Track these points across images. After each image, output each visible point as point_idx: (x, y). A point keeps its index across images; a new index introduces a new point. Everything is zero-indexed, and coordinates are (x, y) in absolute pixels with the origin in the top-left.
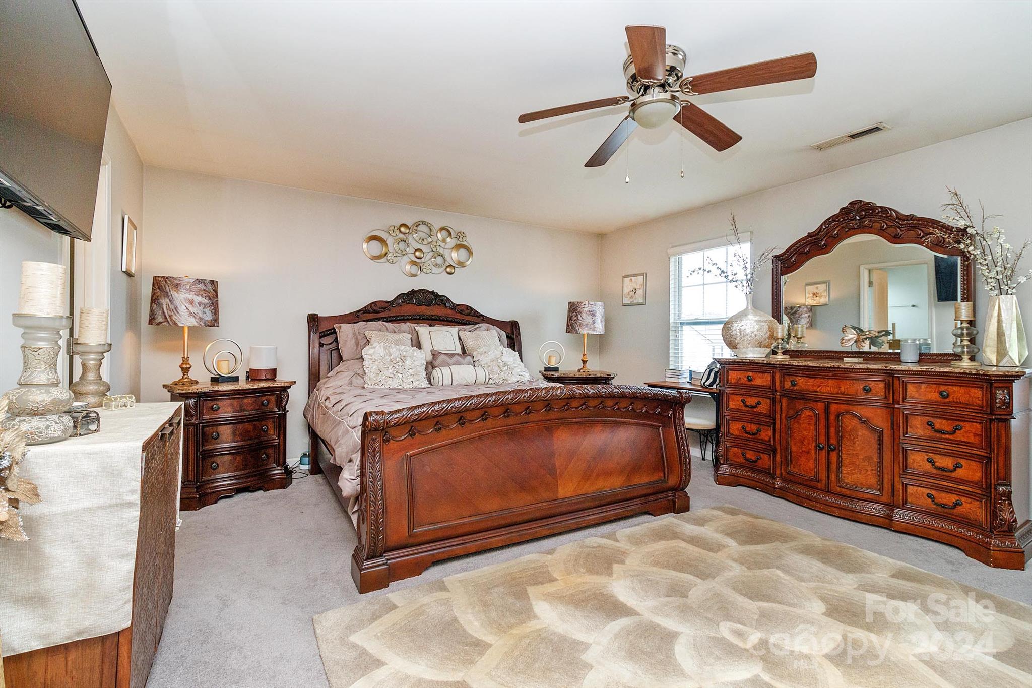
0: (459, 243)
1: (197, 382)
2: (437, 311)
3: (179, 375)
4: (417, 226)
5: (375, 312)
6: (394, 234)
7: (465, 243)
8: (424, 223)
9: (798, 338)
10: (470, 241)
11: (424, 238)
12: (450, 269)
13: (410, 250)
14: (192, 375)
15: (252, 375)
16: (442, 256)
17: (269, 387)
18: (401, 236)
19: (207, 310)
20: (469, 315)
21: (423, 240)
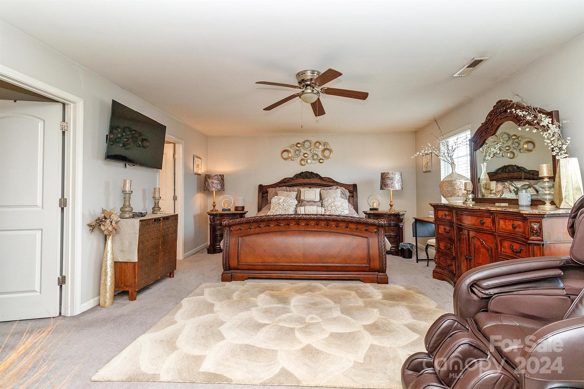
0: (325, 148)
1: (217, 211)
2: (313, 181)
3: (212, 208)
4: (304, 143)
5: (285, 183)
6: (293, 148)
7: (328, 147)
8: (307, 141)
9: (491, 190)
10: (331, 146)
11: (307, 147)
12: (320, 161)
13: (302, 154)
14: (216, 208)
15: (236, 208)
16: (317, 155)
17: (237, 213)
18: (297, 148)
19: (219, 185)
20: (329, 182)
21: (307, 149)
